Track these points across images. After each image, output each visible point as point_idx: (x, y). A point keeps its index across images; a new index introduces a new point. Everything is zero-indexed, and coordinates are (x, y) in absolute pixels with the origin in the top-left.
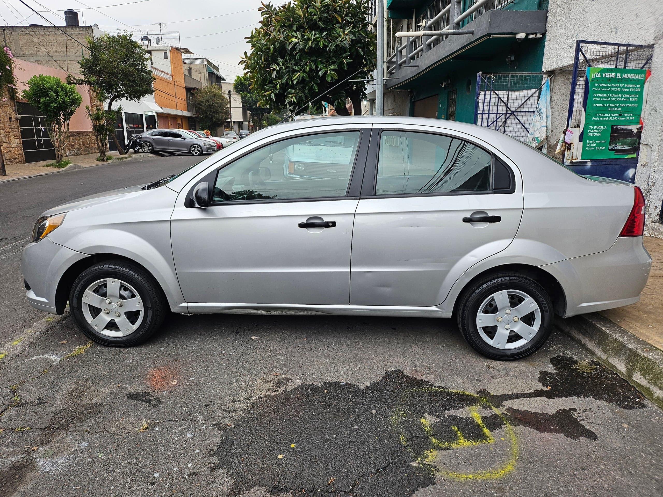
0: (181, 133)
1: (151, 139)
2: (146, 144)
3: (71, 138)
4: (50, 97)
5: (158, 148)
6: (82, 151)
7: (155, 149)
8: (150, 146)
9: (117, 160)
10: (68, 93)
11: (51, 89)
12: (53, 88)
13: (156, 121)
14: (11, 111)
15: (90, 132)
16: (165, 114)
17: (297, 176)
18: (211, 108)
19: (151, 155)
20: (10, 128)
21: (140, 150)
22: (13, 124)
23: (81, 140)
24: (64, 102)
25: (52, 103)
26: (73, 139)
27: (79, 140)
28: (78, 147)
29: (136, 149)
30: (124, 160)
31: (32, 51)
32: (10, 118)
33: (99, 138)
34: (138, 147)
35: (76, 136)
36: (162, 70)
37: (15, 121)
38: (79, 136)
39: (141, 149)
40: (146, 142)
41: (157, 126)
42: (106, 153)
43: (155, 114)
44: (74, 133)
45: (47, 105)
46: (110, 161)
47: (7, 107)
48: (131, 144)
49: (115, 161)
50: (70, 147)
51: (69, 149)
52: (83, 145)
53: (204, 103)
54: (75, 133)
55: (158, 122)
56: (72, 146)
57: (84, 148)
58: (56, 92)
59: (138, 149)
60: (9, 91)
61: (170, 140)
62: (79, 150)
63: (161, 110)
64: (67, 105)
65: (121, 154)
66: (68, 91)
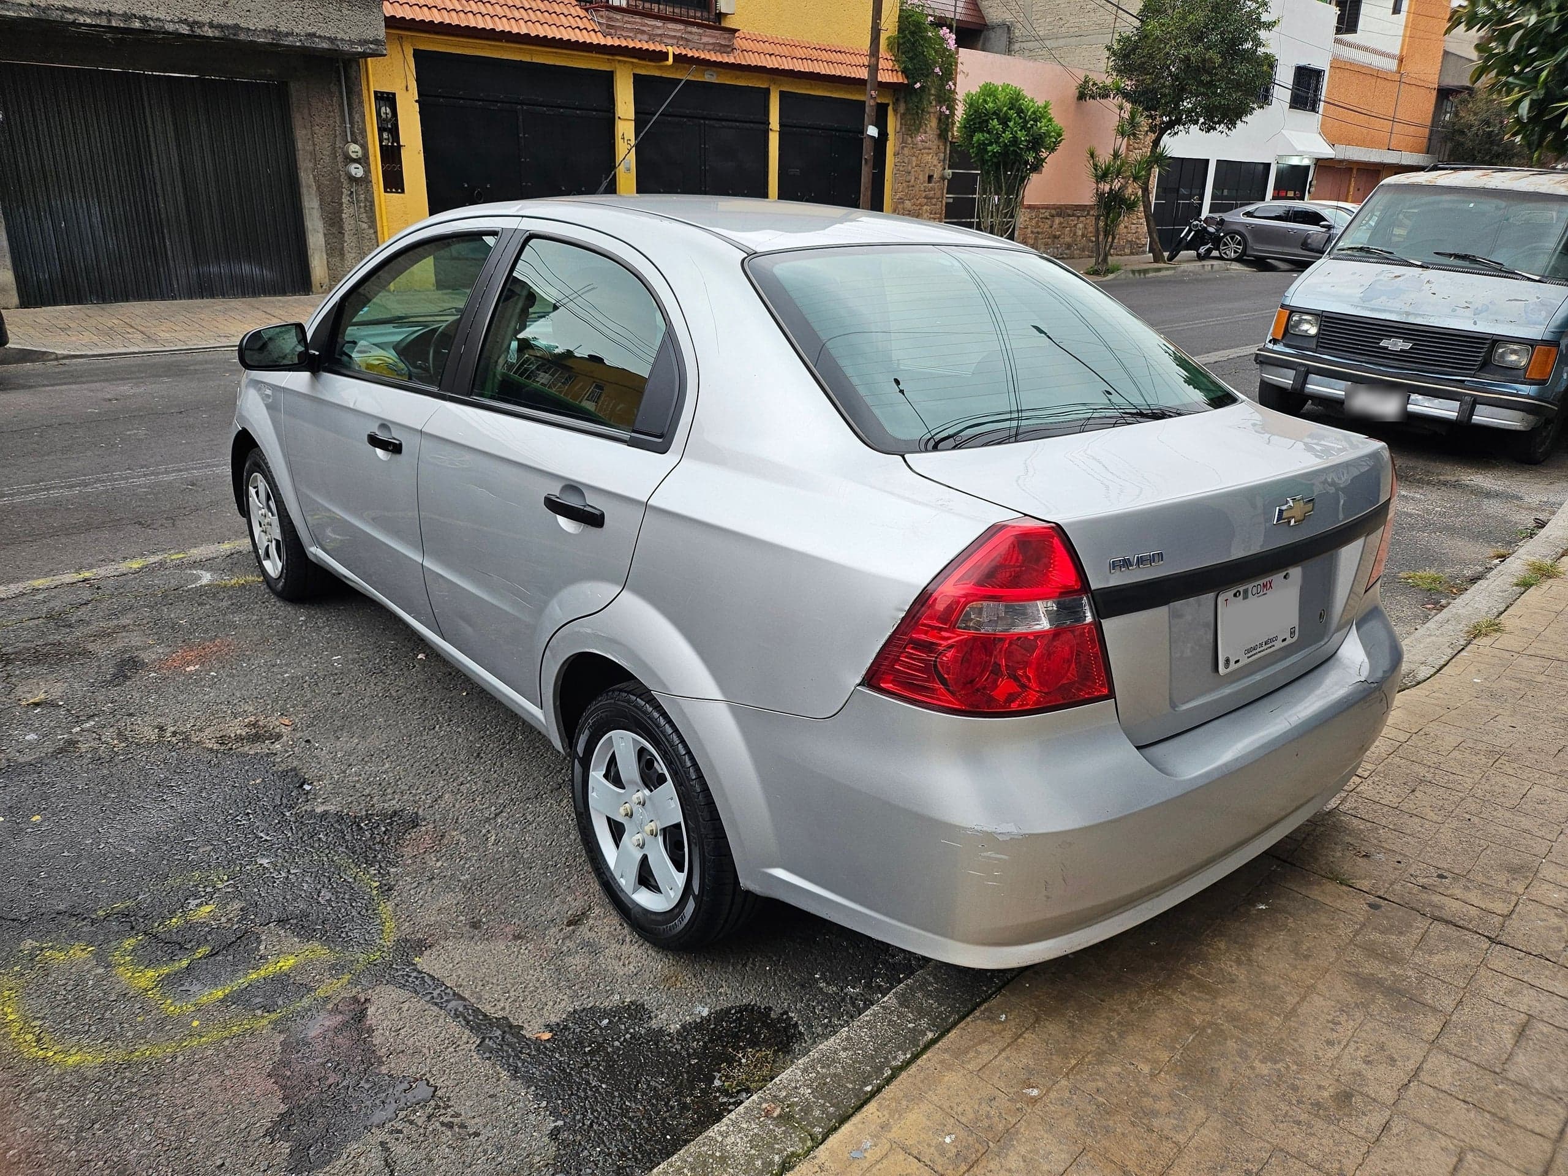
0: (1325, 213)
1: (1246, 225)
2: (1232, 238)
3: (1057, 220)
4: (989, 132)
5: (1258, 249)
6: (1077, 249)
7: (1249, 252)
8: (1239, 244)
9: (1131, 275)
10: (1028, 122)
11: (996, 114)
12: (1001, 111)
13: (1309, 180)
14: (936, 162)
15: (1091, 207)
16: (1341, 161)
17: (1288, 350)
18: (1492, 143)
19: (1236, 266)
20: (925, 198)
21: (1215, 253)
22: (932, 189)
23: (1081, 226)
24: (1015, 141)
25: (991, 144)
26: (1060, 223)
27: (1075, 226)
28: (1068, 240)
29: (1202, 250)
30: (1151, 275)
31: (1050, 28)
32: (930, 177)
33: (1101, 224)
34: (1209, 245)
35: (1069, 216)
36: (1367, 44)
37: (939, 182)
38: (1078, 217)
39: (1218, 249)
40: (1232, 234)
41: (1309, 192)
42: (1110, 258)
43: (1306, 162)
44: (1066, 208)
45: (982, 147)
46: (1111, 276)
47: (928, 154)
48: (1189, 238)
49: (1123, 276)
50: (1050, 241)
51: (1046, 244)
52: (1083, 236)
53: (1474, 129)
54: (1069, 209)
55: (1314, 182)
56: (1055, 237)
57: (1085, 243)
58: (1004, 121)
59: (1209, 251)
60: (940, 120)
61: (1293, 229)
62: (1069, 246)
63: (1327, 152)
64: (1021, 149)
65: (1156, 261)
66: (1030, 116)
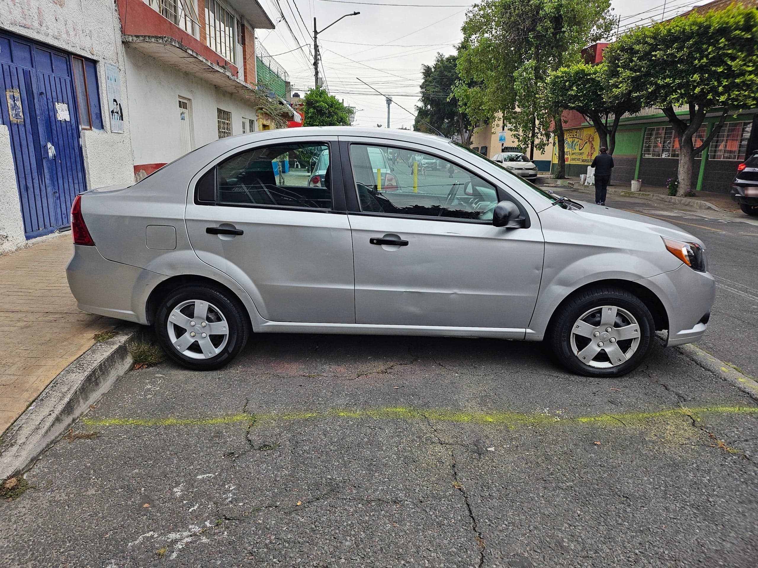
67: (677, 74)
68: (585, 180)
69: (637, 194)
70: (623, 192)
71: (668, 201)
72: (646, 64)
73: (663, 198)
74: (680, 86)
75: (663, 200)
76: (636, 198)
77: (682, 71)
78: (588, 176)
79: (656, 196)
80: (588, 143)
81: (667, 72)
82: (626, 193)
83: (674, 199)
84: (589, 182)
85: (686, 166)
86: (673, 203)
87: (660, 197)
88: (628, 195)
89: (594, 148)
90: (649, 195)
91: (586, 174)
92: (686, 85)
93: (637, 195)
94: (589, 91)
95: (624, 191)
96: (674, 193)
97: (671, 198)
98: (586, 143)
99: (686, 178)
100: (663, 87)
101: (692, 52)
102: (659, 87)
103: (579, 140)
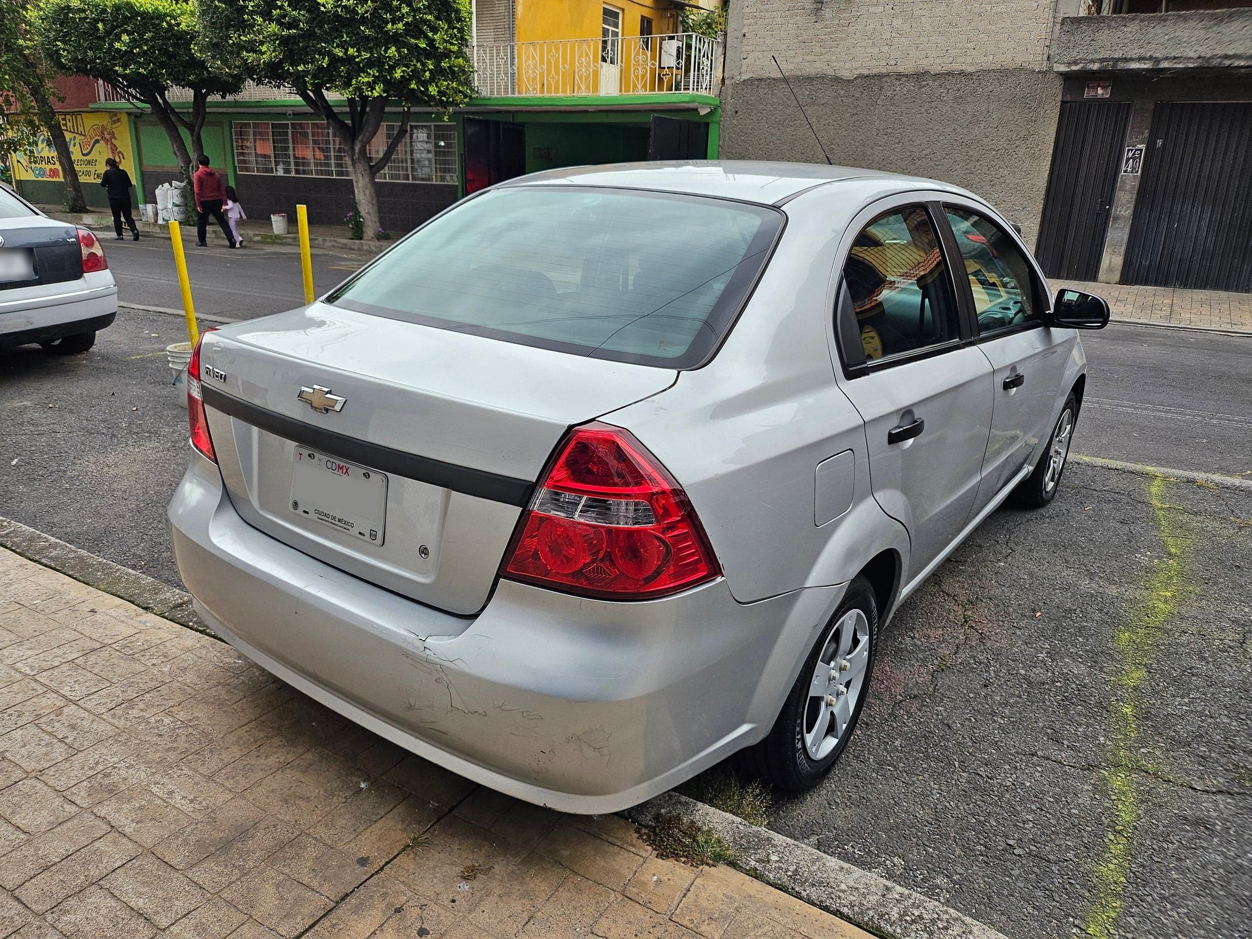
67: (360, 42)
68: (156, 214)
69: (290, 238)
70: (257, 235)
71: (356, 248)
72: (304, 15)
73: (345, 245)
74: (370, 63)
75: (344, 247)
76: (290, 245)
77: (367, 38)
78: (160, 207)
79: (330, 241)
80: (102, 142)
81: (345, 36)
82: (265, 237)
83: (366, 244)
84: (167, 218)
85: (368, 192)
86: (366, 251)
87: (340, 243)
88: (270, 240)
89: (120, 152)
90: (315, 239)
91: (156, 203)
92: (377, 62)
93: (289, 240)
94: (153, 47)
95: (261, 235)
96: (358, 234)
97: (361, 244)
98: (97, 141)
99: (371, 211)
100: (342, 61)
101: (377, 10)
102: (335, 61)
103: (77, 136)
